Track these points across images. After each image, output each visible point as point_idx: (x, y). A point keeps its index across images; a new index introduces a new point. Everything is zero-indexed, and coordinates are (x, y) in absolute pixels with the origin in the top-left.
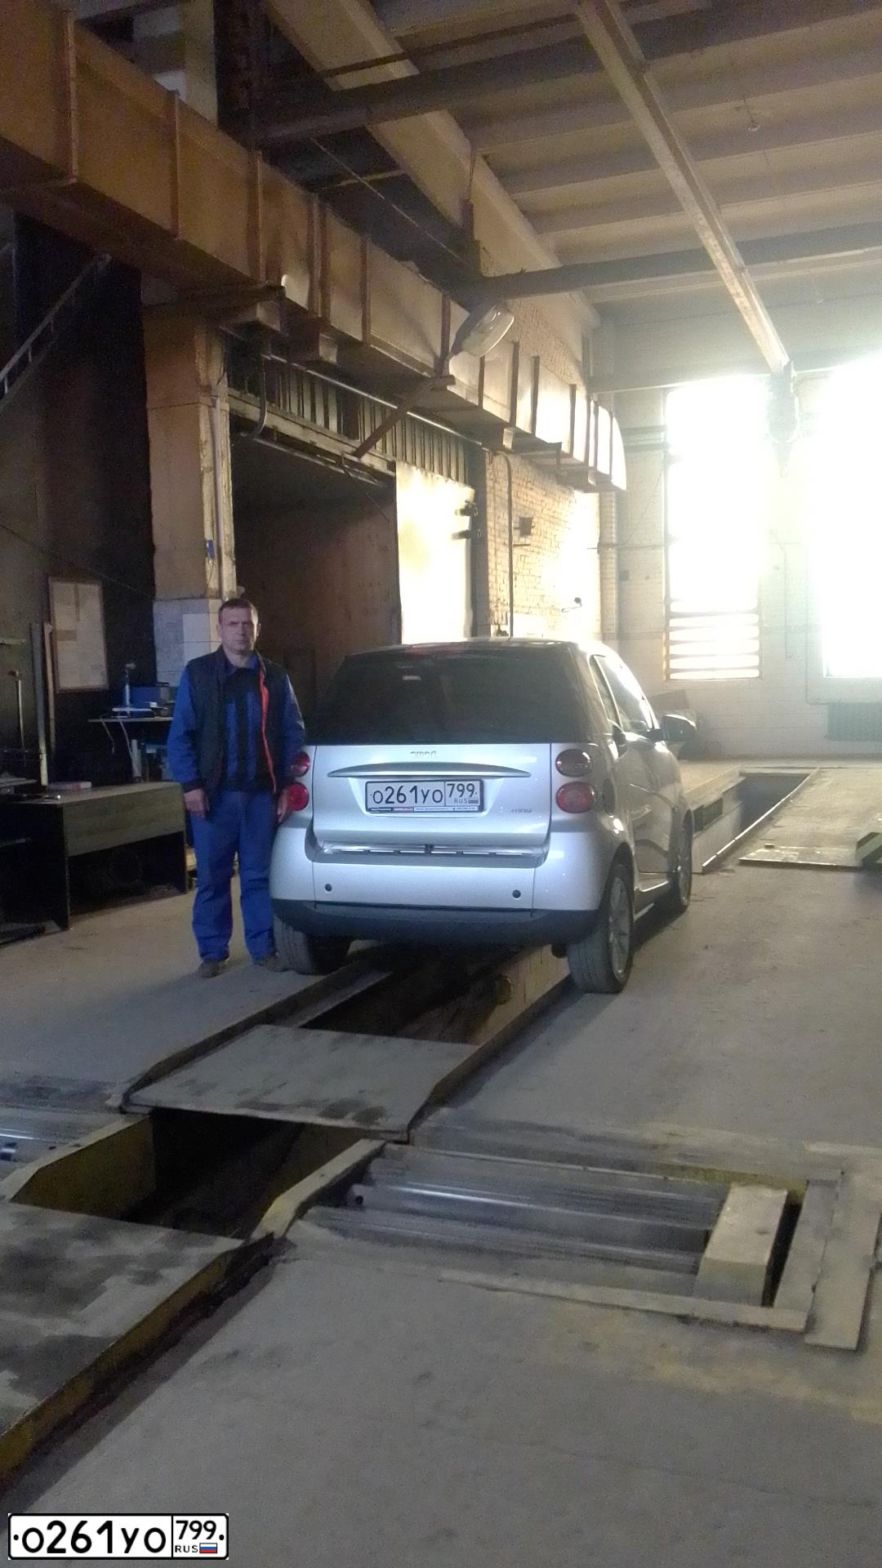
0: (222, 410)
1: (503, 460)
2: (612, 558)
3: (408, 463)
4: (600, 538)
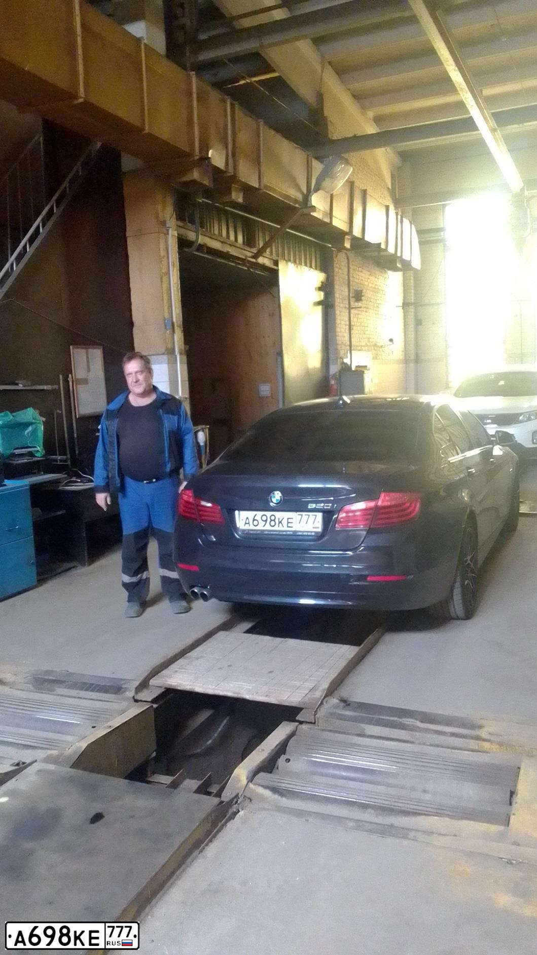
0: (173, 236)
1: (344, 255)
2: (411, 312)
3: (286, 261)
4: (404, 300)
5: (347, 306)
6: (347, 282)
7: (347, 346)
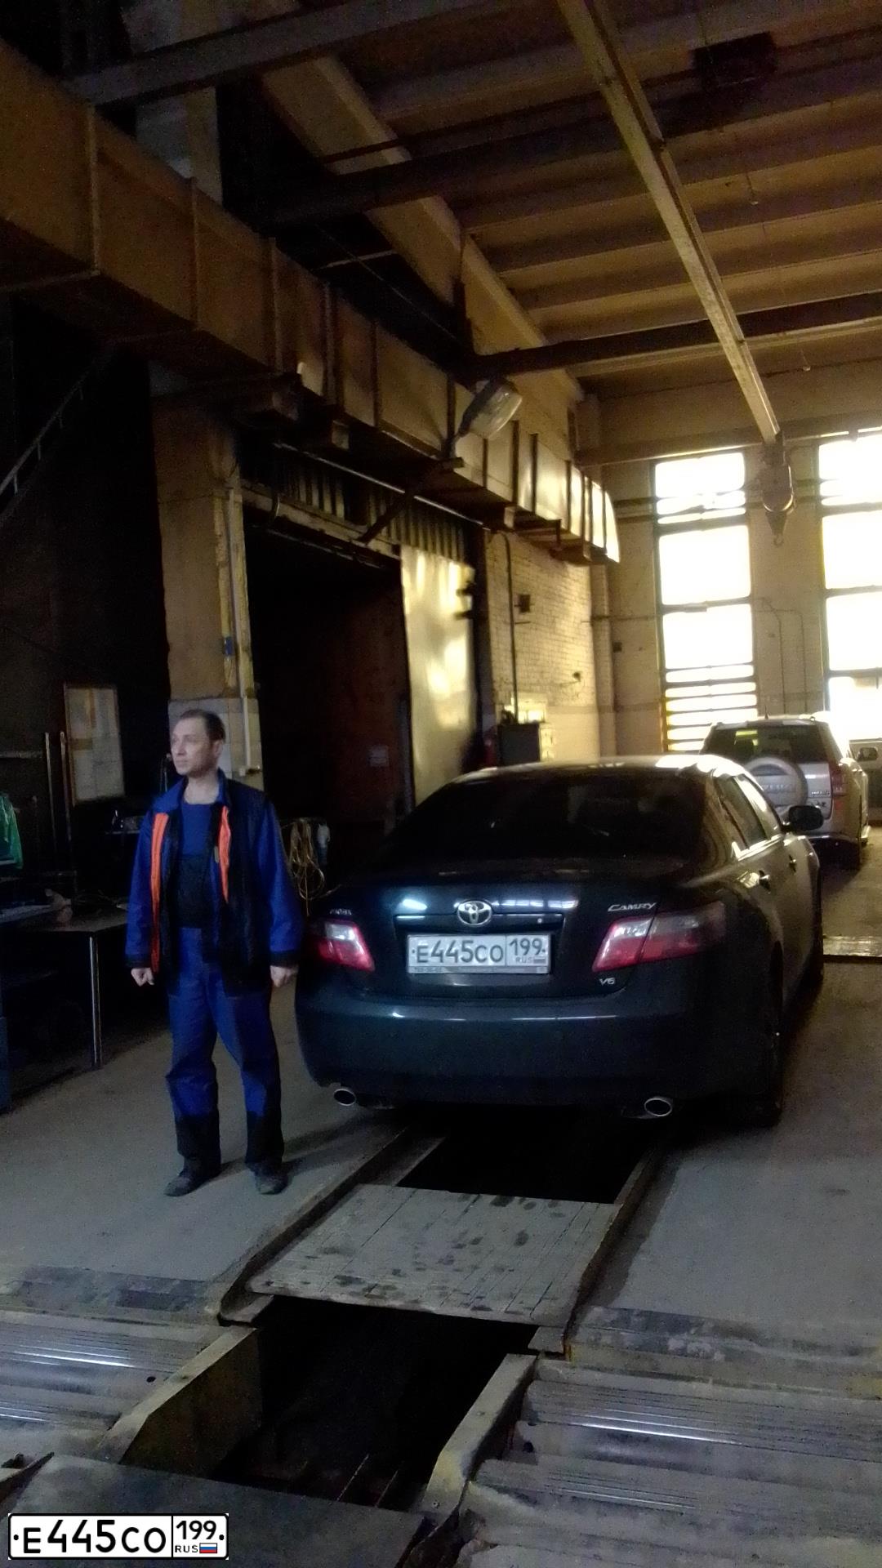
0: (235, 502)
1: (502, 538)
2: (605, 631)
3: (412, 547)
4: (593, 611)
5: (508, 620)
6: (506, 581)
7: (508, 684)
